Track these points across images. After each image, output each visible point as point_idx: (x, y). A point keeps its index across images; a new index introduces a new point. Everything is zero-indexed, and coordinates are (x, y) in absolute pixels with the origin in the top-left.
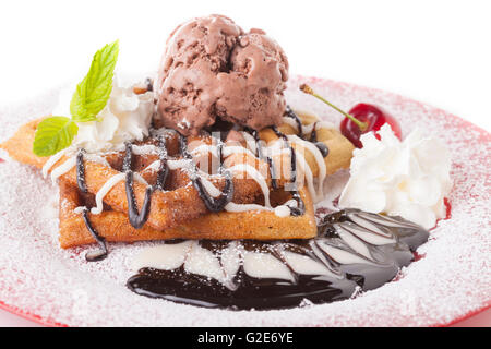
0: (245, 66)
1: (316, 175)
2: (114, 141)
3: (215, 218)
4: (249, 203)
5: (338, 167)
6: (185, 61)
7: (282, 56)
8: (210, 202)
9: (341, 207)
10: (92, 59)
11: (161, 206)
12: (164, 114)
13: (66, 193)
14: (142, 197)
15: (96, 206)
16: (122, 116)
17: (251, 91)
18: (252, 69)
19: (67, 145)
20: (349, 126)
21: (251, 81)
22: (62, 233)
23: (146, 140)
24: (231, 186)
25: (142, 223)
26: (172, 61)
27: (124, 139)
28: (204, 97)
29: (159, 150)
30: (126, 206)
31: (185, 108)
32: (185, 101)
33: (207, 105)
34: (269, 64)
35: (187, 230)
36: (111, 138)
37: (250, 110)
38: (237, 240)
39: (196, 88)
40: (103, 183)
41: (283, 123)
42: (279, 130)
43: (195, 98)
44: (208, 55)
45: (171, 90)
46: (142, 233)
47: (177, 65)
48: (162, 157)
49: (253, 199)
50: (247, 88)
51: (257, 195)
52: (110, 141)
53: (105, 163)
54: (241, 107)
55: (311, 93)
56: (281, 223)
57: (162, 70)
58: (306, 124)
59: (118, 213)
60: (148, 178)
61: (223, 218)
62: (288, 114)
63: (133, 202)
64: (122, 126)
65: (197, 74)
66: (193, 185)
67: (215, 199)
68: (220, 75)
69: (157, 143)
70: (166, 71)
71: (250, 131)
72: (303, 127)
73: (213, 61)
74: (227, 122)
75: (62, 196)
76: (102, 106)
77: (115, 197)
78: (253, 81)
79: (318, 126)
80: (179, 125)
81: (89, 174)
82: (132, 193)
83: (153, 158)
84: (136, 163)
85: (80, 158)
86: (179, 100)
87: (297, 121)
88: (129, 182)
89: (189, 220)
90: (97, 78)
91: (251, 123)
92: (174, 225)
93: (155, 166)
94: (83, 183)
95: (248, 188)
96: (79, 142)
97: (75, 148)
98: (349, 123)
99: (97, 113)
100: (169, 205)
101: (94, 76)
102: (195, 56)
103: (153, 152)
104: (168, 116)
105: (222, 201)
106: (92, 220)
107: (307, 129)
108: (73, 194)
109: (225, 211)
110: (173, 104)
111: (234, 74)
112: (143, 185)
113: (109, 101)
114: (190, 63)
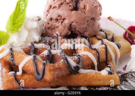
0: (84, 8)
1: (116, 57)
2: (26, 42)
3: (74, 76)
4: (89, 69)
5: (125, 53)
6: (57, 6)
7: (99, 4)
8: (72, 69)
9: (127, 71)
10: (16, 4)
11: (50, 70)
12: (48, 30)
13: (5, 66)
14: (41, 67)
15: (19, 71)
16: (30, 30)
17: (87, 19)
18: (87, 9)
19: (5, 43)
20: (127, 35)
21: (87, 14)
22: (3, 84)
23: (40, 42)
24: (81, 61)
25: (41, 79)
26: (51, 6)
27: (31, 41)
28: (66, 22)
29: (46, 46)
30: (34, 71)
31: (58, 27)
32: (57, 24)
33: (68, 25)
34: (95, 7)
35: (61, 82)
36: (24, 40)
37: (86, 28)
38: (84, 86)
39: (62, 18)
40: (22, 61)
41: (99, 34)
42: (98, 37)
43: (62, 22)
44: (68, 3)
45: (51, 19)
46: (40, 83)
47: (53, 8)
48: (48, 49)
49: (90, 67)
50: (85, 18)
51: (92, 65)
52: (24, 42)
53: (23, 52)
54: (83, 26)
55: (113, 20)
56: (104, 78)
57: (46, 11)
58: (109, 35)
59: (29, 74)
60: (43, 58)
61: (77, 76)
62: (101, 30)
63: (37, 69)
64: (29, 35)
65: (63, 12)
66: (64, 61)
67: (74, 67)
68: (73, 12)
69: (45, 43)
70: (48, 11)
71: (86, 38)
72: (108, 36)
73: (70, 6)
74: (75, 34)
75: (2, 67)
76: (21, 26)
77: (28, 67)
78: (88, 15)
79: (114, 36)
80: (55, 35)
81: (15, 57)
82: (36, 65)
83: (44, 49)
84: (36, 51)
85: (11, 49)
86: (55, 23)
87: (105, 33)
88: (34, 60)
89: (63, 77)
90: (18, 13)
91: (86, 34)
92: (56, 79)
93: (45, 53)
94: (12, 60)
95: (88, 62)
96: (10, 42)
97: (9, 45)
98: (127, 34)
99: (18, 29)
100: (54, 70)
101: (17, 12)
102: (62, 4)
103: (44, 47)
104: (49, 31)
105: (77, 68)
106: (17, 77)
107: (110, 37)
108: (8, 66)
109: (78, 73)
110: (52, 25)
111: (79, 12)
112: (41, 61)
113: (24, 23)
114: (59, 7)
